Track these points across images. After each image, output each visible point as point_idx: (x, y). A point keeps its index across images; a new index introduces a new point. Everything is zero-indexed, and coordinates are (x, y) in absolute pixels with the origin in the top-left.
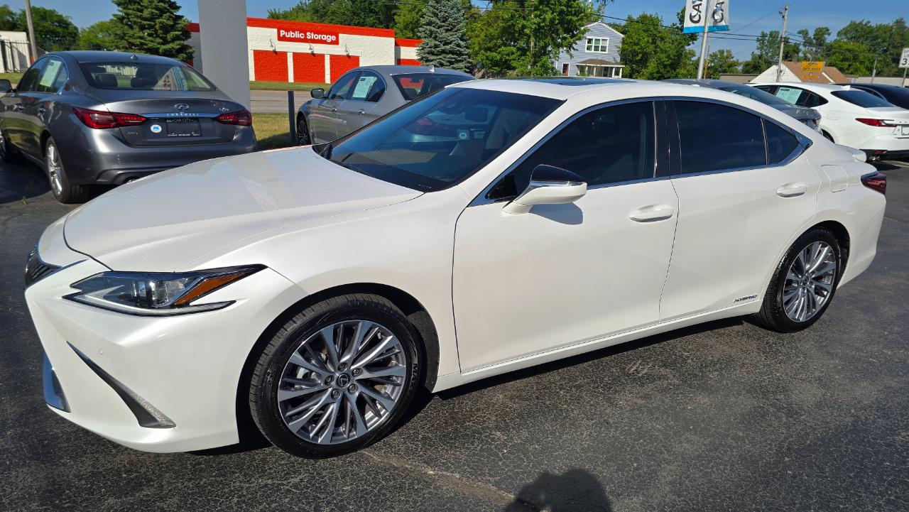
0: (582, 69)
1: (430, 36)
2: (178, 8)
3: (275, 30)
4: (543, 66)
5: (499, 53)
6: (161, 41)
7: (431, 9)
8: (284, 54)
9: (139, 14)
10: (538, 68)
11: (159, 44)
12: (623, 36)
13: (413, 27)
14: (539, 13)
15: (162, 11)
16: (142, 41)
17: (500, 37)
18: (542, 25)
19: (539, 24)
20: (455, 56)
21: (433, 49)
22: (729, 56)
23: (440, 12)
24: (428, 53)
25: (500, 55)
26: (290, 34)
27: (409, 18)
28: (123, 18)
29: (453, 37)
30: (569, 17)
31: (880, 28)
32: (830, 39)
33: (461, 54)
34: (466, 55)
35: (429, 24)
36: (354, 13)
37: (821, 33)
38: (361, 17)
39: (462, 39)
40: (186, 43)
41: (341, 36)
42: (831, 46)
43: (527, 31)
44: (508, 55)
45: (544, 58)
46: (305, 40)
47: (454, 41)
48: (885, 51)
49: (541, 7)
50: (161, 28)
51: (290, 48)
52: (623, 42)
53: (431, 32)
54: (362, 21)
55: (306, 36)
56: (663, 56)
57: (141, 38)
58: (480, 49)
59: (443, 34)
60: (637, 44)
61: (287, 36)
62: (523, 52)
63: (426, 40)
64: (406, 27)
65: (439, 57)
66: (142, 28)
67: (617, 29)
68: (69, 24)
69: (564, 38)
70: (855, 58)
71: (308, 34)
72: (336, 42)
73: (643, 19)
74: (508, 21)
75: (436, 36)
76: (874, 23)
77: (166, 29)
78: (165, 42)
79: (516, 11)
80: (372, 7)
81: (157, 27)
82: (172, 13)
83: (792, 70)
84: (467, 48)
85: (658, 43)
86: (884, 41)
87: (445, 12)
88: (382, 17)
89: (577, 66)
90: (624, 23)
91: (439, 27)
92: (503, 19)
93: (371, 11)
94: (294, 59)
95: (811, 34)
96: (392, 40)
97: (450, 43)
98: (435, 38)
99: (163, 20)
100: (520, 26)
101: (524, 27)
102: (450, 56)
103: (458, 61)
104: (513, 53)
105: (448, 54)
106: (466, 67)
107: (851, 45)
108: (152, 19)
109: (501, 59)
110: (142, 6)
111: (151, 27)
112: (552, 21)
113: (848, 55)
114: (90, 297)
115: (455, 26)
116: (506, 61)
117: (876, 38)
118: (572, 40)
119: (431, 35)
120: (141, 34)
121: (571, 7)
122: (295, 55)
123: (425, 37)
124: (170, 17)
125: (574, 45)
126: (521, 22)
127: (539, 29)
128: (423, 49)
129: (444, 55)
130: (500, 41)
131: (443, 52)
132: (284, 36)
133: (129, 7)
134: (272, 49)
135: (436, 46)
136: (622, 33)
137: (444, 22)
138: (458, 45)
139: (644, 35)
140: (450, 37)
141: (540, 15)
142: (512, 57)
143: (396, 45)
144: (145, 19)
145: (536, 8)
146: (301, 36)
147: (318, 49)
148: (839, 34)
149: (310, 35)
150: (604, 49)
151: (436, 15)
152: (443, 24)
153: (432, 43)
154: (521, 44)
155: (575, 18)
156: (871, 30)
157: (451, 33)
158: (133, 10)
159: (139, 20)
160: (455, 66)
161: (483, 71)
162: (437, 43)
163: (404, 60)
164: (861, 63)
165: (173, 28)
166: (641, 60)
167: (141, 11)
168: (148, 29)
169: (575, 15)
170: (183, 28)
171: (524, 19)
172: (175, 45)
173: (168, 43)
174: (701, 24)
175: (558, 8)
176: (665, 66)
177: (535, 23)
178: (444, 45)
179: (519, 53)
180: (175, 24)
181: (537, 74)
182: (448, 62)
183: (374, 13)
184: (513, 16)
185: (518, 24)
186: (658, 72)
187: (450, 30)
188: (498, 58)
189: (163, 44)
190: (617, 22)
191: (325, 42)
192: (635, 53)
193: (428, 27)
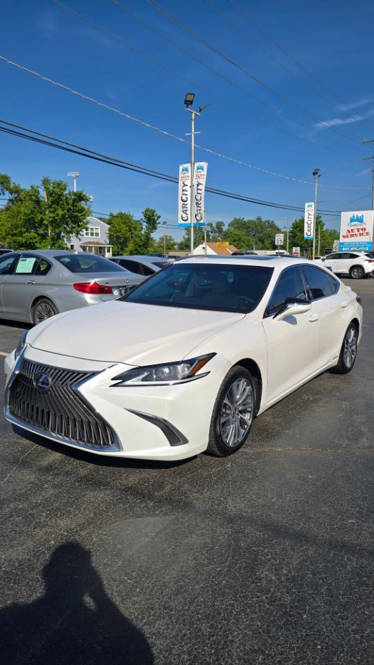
0: (84, 248)
5: (24, 237)
12: (109, 226)
14: (52, 210)
17: (23, 226)
18: (56, 218)
19: (53, 218)
22: (171, 239)
25: (25, 239)
30: (75, 214)
31: (249, 221)
32: (225, 228)
37: (220, 225)
42: (226, 232)
43: (46, 222)
44: (31, 239)
45: (60, 241)
48: (254, 235)
49: (53, 206)
52: (110, 230)
56: (137, 240)
58: (7, 235)
60: (120, 232)
62: (44, 236)
67: (104, 222)
69: (73, 228)
70: (240, 240)
73: (121, 215)
74: (29, 215)
76: (246, 219)
79: (35, 208)
83: (210, 247)
85: (133, 231)
86: (253, 229)
89: (81, 246)
90: (108, 217)
92: (25, 214)
95: (214, 225)
100: (39, 219)
101: (42, 220)
104: (35, 238)
107: (237, 232)
109: (26, 242)
112: (63, 216)
113: (236, 237)
114: (129, 382)
116: (30, 243)
117: (248, 228)
118: (79, 229)
121: (76, 206)
125: (81, 233)
126: (39, 217)
127: (54, 221)
130: (24, 229)
136: (109, 224)
139: (122, 225)
141: (54, 211)
142: (34, 241)
145: (50, 207)
148: (229, 225)
150: (97, 234)
154: (41, 231)
155: (79, 215)
156: (245, 223)
164: (244, 242)
166: (123, 242)
169: (78, 212)
171: (41, 213)
174: (189, 222)
175: (67, 207)
176: (140, 246)
177: (51, 217)
179: (40, 237)
184: (32, 212)
185: (37, 217)
186: (136, 250)
188: (24, 241)
190: (103, 216)
192: (118, 237)
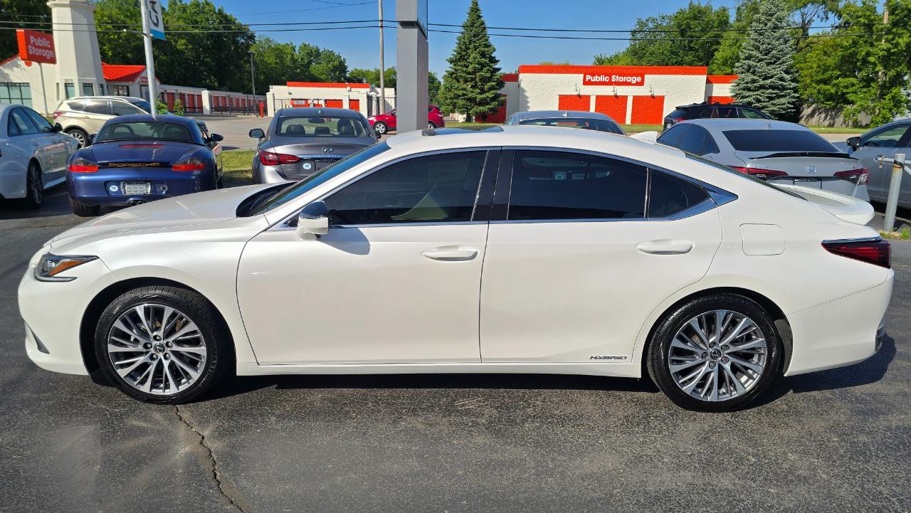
1: (748, 71)
2: (497, 61)
3: (582, 75)
4: (893, 98)
5: (834, 85)
6: (479, 91)
7: (752, 42)
8: (588, 97)
9: (465, 69)
10: (887, 101)
11: (477, 94)
13: (730, 62)
14: (890, 37)
15: (483, 65)
16: (464, 92)
17: (838, 67)
18: (893, 51)
19: (888, 50)
20: (776, 91)
21: (749, 85)
23: (762, 44)
24: (744, 89)
25: (835, 88)
26: (596, 79)
27: (728, 53)
28: (453, 73)
29: (777, 71)
33: (784, 88)
34: (790, 89)
35: (748, 58)
36: (672, 53)
38: (679, 56)
39: (787, 72)
40: (498, 92)
41: (647, 77)
43: (872, 59)
44: (846, 87)
45: (897, 90)
46: (610, 83)
47: (776, 75)
49: (894, 30)
50: (480, 80)
51: (593, 92)
53: (750, 67)
54: (680, 59)
55: (611, 79)
57: (464, 89)
58: (812, 82)
59: (762, 68)
61: (592, 80)
62: (868, 82)
63: (743, 76)
64: (725, 63)
65: (757, 93)
66: (466, 81)
68: (435, 80)
71: (613, 77)
72: (641, 83)
74: (848, 49)
75: (755, 71)
77: (485, 80)
78: (483, 92)
79: (861, 36)
80: (692, 45)
81: (477, 79)
82: (490, 66)
84: (793, 81)
87: (769, 44)
88: (701, 54)
91: (759, 61)
92: (842, 47)
93: (691, 49)
94: (596, 102)
96: (704, 77)
97: (772, 77)
98: (754, 73)
99: (483, 73)
100: (863, 54)
101: (869, 54)
102: (770, 91)
103: (779, 97)
104: (853, 85)
105: (768, 89)
106: (789, 103)
108: (474, 73)
109: (837, 92)
110: (468, 62)
111: (473, 79)
115: (779, 59)
116: (843, 94)
119: (750, 69)
120: (464, 86)
122: (598, 97)
123: (742, 73)
124: (488, 70)
127: (889, 56)
128: (738, 85)
129: (763, 91)
130: (837, 72)
131: (762, 87)
132: (589, 80)
133: (459, 63)
134: (576, 93)
135: (754, 81)
137: (766, 54)
138: (782, 79)
140: (773, 71)
141: (893, 39)
142: (851, 89)
143: (708, 82)
144: (469, 73)
145: (889, 32)
146: (606, 79)
147: (621, 91)
149: (614, 78)
151: (757, 48)
152: (764, 57)
153: (750, 77)
157: (774, 66)
158: (461, 66)
159: (464, 75)
160: (776, 101)
161: (814, 106)
162: (756, 78)
163: (715, 97)
165: (490, 79)
167: (467, 67)
168: (471, 81)
170: (498, 79)
171: (871, 45)
172: (490, 95)
173: (485, 92)
177: (883, 50)
178: (763, 79)
179: (861, 85)
180: (492, 76)
181: (884, 108)
182: (767, 97)
183: (694, 50)
184: (855, 43)
185: (862, 51)
187: (773, 63)
188: (833, 91)
189: (480, 94)
191: (629, 84)
193: (746, 62)
